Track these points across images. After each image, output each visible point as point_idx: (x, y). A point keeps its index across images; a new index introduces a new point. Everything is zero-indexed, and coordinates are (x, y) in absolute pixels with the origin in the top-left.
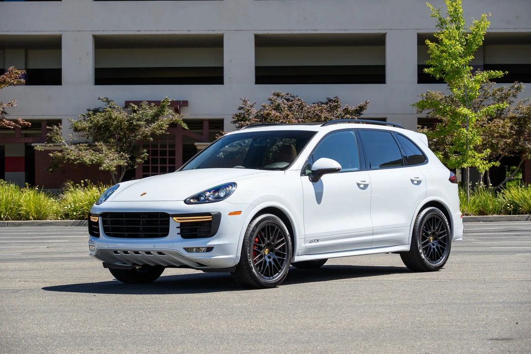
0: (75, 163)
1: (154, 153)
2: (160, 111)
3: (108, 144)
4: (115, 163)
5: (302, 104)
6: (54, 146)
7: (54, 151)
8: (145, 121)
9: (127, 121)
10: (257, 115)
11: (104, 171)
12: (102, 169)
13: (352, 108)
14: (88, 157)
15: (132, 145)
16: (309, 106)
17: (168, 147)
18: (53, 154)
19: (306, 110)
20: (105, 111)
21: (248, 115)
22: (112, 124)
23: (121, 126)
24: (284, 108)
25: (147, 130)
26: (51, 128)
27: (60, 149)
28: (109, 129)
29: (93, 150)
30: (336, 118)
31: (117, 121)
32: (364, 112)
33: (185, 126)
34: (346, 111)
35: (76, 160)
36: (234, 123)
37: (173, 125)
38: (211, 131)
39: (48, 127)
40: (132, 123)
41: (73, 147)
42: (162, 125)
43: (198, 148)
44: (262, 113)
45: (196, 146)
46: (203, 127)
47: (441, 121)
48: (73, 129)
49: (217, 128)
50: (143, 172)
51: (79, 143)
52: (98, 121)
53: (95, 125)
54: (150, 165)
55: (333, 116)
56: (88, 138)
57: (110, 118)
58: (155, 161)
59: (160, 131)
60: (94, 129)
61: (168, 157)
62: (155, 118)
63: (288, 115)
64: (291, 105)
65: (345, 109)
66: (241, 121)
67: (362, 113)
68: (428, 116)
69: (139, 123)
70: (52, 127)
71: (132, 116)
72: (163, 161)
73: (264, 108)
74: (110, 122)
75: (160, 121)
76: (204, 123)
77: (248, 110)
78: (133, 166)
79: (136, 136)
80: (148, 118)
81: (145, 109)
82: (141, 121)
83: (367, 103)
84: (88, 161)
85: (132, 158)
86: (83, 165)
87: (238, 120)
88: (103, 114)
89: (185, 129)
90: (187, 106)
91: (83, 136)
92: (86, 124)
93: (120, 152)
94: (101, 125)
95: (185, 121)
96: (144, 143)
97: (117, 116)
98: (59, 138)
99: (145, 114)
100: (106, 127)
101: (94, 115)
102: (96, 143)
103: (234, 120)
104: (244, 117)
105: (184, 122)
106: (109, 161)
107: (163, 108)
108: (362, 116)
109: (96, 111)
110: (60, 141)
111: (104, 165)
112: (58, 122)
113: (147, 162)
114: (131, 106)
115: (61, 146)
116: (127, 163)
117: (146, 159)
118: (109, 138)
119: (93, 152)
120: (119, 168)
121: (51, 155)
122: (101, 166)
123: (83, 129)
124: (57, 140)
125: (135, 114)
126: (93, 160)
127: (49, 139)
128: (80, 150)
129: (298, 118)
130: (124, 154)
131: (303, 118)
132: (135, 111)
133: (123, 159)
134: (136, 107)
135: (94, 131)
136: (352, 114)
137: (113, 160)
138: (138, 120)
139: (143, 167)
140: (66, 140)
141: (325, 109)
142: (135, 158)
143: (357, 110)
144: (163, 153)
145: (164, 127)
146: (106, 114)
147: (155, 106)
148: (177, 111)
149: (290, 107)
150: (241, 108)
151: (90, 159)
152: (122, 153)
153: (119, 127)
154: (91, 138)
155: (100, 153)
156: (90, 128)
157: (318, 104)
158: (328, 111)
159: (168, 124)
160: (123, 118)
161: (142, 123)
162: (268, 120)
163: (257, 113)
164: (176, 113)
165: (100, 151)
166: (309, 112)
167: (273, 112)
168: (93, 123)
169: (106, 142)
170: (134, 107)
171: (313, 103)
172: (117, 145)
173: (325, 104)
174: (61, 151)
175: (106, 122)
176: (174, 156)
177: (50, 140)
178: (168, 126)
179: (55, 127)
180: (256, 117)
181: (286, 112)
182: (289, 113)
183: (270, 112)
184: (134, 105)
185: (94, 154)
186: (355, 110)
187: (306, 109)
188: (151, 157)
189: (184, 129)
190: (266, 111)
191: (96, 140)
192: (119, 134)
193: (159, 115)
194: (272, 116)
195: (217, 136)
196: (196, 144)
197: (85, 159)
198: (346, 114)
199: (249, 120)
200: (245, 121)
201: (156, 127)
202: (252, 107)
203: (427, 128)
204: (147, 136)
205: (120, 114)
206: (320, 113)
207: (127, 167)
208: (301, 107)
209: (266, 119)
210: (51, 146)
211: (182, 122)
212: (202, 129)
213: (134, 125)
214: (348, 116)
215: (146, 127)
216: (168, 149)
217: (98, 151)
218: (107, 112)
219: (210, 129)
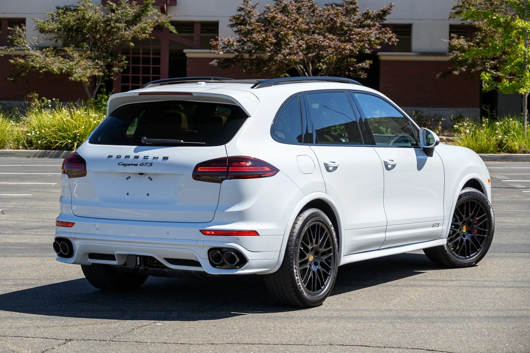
0: (41, 71)
1: (136, 61)
2: (143, 11)
3: (80, 49)
4: (89, 73)
5: (312, 6)
6: (16, 50)
7: (16, 56)
8: (125, 23)
9: (104, 22)
10: (260, 18)
11: (75, 82)
12: (73, 79)
13: (373, 11)
14: (56, 65)
15: (110, 51)
16: (321, 9)
17: (151, 54)
18: (14, 60)
19: (318, 14)
20: (77, 9)
21: (249, 17)
22: (85, 26)
23: (96, 29)
24: (292, 10)
25: (128, 34)
26: (12, 29)
27: (22, 53)
28: (82, 31)
29: (62, 57)
30: (354, 23)
31: (92, 23)
32: (388, 17)
33: (172, 29)
34: (367, 16)
35: (41, 68)
36: (232, 27)
37: (159, 28)
38: (203, 35)
39: (9, 28)
40: (110, 25)
41: (38, 53)
42: (145, 29)
43: (188, 55)
44: (266, 16)
45: (185, 54)
46: (193, 29)
47: (479, 29)
48: (39, 29)
49: (210, 31)
50: (122, 83)
51: (46, 48)
52: (69, 21)
53: (65, 26)
54: (130, 75)
55: (350, 21)
56: (56, 41)
57: (84, 18)
58: (136, 70)
59: (144, 35)
60: (65, 31)
61: (151, 66)
62: (136, 19)
63: (297, 19)
64: (300, 7)
65: (366, 13)
66: (241, 24)
67: (385, 18)
68: (463, 24)
69: (117, 24)
70: (14, 28)
71: (109, 16)
72: (145, 70)
73: (268, 10)
74: (82, 24)
75: (143, 23)
76: (195, 25)
77: (250, 12)
78: (109, 77)
79: (113, 40)
80: (128, 19)
81: (125, 8)
82: (120, 23)
83: (391, 6)
84: (55, 70)
85: (109, 66)
86: (49, 74)
87: (237, 24)
88: (75, 13)
89: (173, 32)
90: (176, 5)
91: (50, 40)
92: (54, 26)
93: (95, 60)
94: (73, 26)
95: (173, 23)
96: (123, 48)
97: (91, 16)
98: (22, 41)
99: (125, 14)
100: (79, 29)
101: (64, 13)
102: (66, 48)
103: (231, 23)
104: (244, 20)
105: (172, 25)
106: (81, 71)
107: (147, 7)
108: (385, 22)
109: (67, 9)
110: (23, 44)
111: (75, 75)
112: (21, 22)
113: (126, 71)
114: (109, 4)
115: (24, 50)
116: (104, 72)
117: (125, 68)
118: (81, 42)
119: (62, 59)
120: (94, 78)
121: (12, 61)
122: (71, 76)
123: (52, 31)
124: (19, 44)
125: (113, 14)
126: (62, 69)
127: (10, 42)
128: (47, 56)
129: (309, 22)
130: (99, 62)
131: (316, 24)
132: (113, 11)
133: (98, 68)
134: (114, 6)
135: (64, 33)
136: (372, 19)
137: (86, 68)
138: (116, 21)
139: (122, 76)
140: (30, 43)
141: (342, 13)
142: (112, 67)
143: (379, 14)
144: (146, 61)
145: (148, 31)
146: (78, 13)
147: (136, 5)
148: (163, 11)
149: (299, 9)
150: (241, 9)
151: (59, 68)
152: (97, 60)
153: (94, 29)
154: (60, 42)
155: (71, 61)
156: (59, 30)
157: (332, 5)
158: (344, 15)
159: (153, 27)
160: (99, 18)
161: (122, 25)
162: (273, 24)
163: (259, 16)
164: (162, 13)
165: (70, 58)
166: (320, 16)
167: (279, 16)
168: (63, 23)
169: (78, 47)
170: (112, 5)
171: (326, 5)
172: (91, 50)
173: (340, 6)
174: (24, 57)
175: (78, 24)
176: (159, 64)
177: (11, 44)
178: (152, 29)
179: (18, 28)
180: (258, 20)
181: (295, 16)
182: (298, 17)
183: (276, 15)
184: (112, 4)
185: (63, 62)
186: (377, 15)
187: (318, 12)
188: (131, 65)
189: (171, 32)
190: (272, 14)
191: (66, 44)
192: (94, 37)
193: (142, 16)
194: (278, 20)
195: (212, 41)
196: (185, 51)
197: (52, 66)
198: (366, 19)
199: (250, 24)
200: (245, 25)
201: (138, 30)
202: (254, 8)
203: (464, 38)
204: (127, 41)
205: (96, 13)
206: (335, 17)
207: (103, 77)
208: (313, 9)
209: (270, 23)
210: (12, 51)
211: (169, 24)
212: (193, 32)
213: (112, 28)
214: (369, 21)
215: (125, 30)
216: (151, 56)
217: (68, 58)
218: (81, 10)
219: (202, 32)
